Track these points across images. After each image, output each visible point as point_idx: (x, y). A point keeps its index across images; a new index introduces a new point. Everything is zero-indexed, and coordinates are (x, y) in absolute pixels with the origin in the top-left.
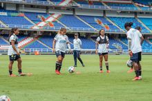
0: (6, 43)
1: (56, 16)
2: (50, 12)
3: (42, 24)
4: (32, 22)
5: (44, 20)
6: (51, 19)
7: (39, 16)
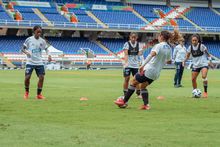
0: (104, 51)
1: (181, 10)
2: (172, 4)
3: (160, 22)
4: (144, 20)
5: (162, 16)
6: (173, 15)
7: (155, 10)
